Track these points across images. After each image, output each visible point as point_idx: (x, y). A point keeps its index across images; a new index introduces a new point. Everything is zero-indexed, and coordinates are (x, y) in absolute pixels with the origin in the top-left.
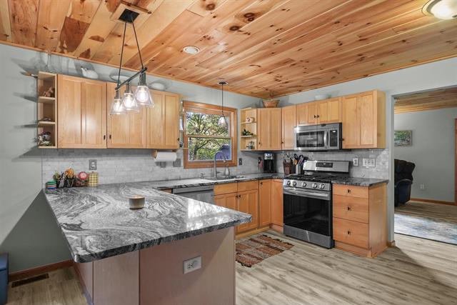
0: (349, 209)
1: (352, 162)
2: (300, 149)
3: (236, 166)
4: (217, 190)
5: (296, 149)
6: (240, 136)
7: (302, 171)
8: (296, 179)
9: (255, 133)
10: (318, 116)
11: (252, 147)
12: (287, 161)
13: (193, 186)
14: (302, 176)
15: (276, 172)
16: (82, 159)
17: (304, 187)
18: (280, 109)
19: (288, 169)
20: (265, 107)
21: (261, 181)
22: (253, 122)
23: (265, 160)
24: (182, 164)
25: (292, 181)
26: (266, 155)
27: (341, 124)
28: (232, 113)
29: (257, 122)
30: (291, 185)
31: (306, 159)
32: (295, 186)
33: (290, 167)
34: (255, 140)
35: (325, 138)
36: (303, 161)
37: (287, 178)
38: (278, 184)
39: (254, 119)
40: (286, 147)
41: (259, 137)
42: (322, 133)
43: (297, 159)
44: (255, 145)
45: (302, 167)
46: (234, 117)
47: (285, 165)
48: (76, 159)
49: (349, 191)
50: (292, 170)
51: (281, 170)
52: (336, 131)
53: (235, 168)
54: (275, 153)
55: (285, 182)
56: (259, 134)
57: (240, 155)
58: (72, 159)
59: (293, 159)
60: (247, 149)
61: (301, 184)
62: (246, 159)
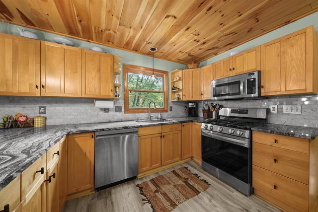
0: (275, 161)
1: (270, 109)
2: (216, 98)
3: (167, 112)
4: (142, 132)
5: (213, 98)
6: (170, 91)
7: (218, 117)
8: (212, 123)
9: (181, 88)
10: (233, 69)
11: (179, 98)
12: (206, 108)
13: (116, 129)
14: (218, 121)
15: (197, 116)
16: (32, 106)
17: (221, 132)
18: (200, 69)
19: (206, 114)
20: (188, 69)
21: (183, 124)
22: (180, 80)
23: (189, 108)
24: (123, 110)
25: (209, 125)
26: (190, 104)
27: (259, 72)
28: (165, 75)
29: (182, 80)
30: (209, 128)
31: (221, 106)
32: (212, 129)
33: (208, 113)
34: (181, 93)
35: (241, 88)
36: (219, 109)
37: (205, 122)
38: (197, 127)
39: (180, 78)
40: (204, 97)
41: (184, 91)
42: (238, 83)
43: (214, 107)
44: (181, 97)
45: (218, 113)
46: (166, 77)
47: (204, 111)
48: (25, 106)
49: (276, 141)
50: (210, 115)
51: (201, 115)
52: (255, 79)
53: (167, 113)
54: (197, 103)
55: (203, 125)
56: (184, 89)
57: (171, 104)
58: (23, 106)
59: (211, 107)
60: (175, 100)
61: (218, 128)
62: (175, 107)
